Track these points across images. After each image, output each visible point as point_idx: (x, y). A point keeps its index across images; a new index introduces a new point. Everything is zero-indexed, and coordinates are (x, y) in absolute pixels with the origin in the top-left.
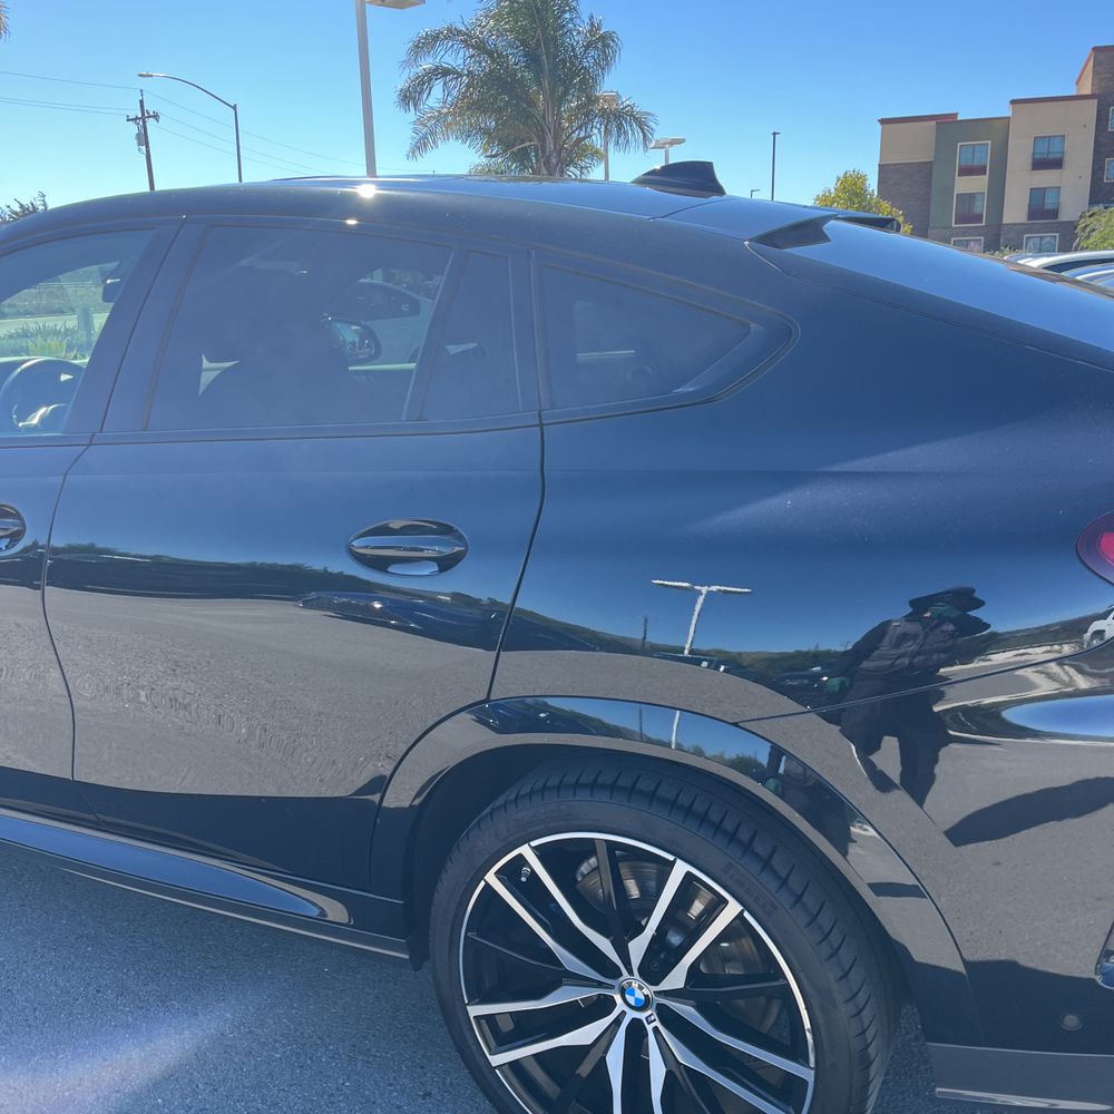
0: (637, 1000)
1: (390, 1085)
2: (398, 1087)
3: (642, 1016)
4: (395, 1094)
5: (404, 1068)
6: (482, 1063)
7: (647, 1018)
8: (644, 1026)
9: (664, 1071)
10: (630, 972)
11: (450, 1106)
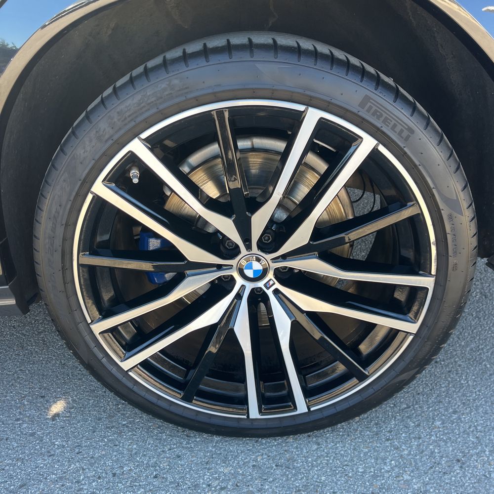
0: (255, 272)
1: (18, 420)
2: (27, 419)
3: (261, 284)
4: (25, 425)
5: (26, 403)
6: (114, 370)
7: (265, 285)
8: (264, 292)
9: (288, 323)
10: (249, 247)
11: (79, 417)
